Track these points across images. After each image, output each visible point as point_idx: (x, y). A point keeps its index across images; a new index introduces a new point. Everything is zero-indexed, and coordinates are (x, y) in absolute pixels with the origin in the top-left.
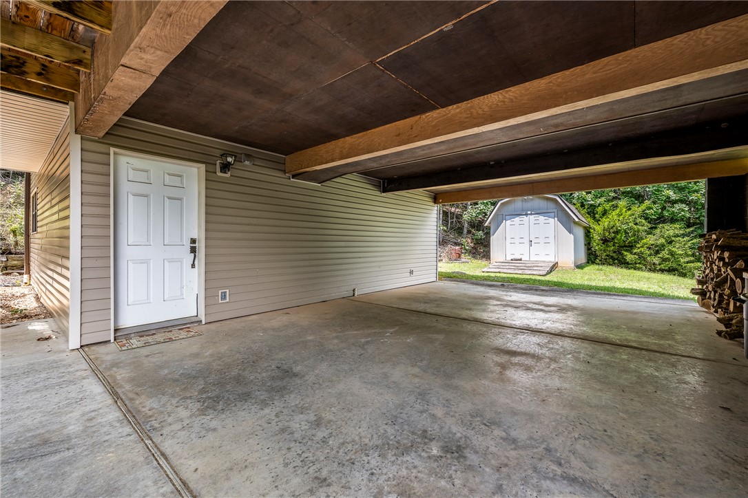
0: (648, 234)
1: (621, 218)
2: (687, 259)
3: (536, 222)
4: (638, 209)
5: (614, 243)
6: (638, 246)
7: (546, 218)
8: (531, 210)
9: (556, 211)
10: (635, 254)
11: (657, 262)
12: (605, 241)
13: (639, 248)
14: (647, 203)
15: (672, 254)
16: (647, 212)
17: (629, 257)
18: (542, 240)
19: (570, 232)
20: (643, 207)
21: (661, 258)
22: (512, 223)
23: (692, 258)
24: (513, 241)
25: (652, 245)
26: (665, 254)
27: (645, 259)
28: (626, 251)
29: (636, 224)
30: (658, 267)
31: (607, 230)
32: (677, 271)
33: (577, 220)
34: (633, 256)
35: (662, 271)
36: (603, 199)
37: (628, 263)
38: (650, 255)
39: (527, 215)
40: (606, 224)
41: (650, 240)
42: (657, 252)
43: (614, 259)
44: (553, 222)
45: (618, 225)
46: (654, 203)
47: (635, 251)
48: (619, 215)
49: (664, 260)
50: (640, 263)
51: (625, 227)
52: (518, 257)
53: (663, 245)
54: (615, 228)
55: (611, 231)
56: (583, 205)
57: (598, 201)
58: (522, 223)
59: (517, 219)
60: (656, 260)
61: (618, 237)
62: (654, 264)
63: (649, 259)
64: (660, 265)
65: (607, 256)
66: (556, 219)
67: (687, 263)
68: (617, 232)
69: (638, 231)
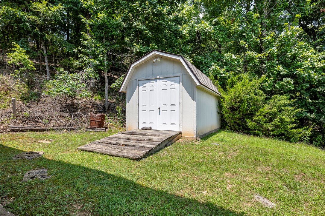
0: (264, 104)
1: (244, 88)
2: (291, 126)
3: (164, 87)
4: (257, 81)
5: (240, 111)
6: (257, 114)
7: (173, 83)
8: (160, 75)
9: (180, 75)
10: (255, 121)
11: (271, 129)
12: (232, 109)
13: (257, 116)
14: (264, 76)
15: (282, 121)
16: (264, 84)
17: (251, 124)
18: (168, 108)
19: (193, 98)
20: (261, 80)
21: (274, 125)
22: (144, 89)
23: (295, 125)
24: (144, 108)
25: (267, 113)
26: (276, 121)
27: (262, 126)
28: (248, 118)
29: (256, 95)
30: (272, 133)
31: (234, 99)
32: (284, 135)
33: (198, 84)
34: (253, 123)
35: (274, 136)
36: (232, 72)
37: (249, 129)
38: (265, 122)
39: (156, 79)
40: (233, 93)
41: (266, 109)
42: (271, 120)
43: (239, 126)
44: (178, 86)
45: (242, 94)
46: (269, 76)
47: (255, 118)
48: (243, 86)
49: (276, 126)
50: (258, 130)
51: (247, 97)
52: (148, 125)
53: (275, 114)
54: (239, 98)
55: (237, 100)
56: (216, 77)
57: (228, 74)
58: (152, 88)
59: (148, 84)
60: (270, 127)
61: (242, 105)
62: (268, 130)
63: (265, 126)
64: (272, 131)
65: (234, 122)
66: (181, 83)
67: (292, 128)
68: (241, 102)
69: (257, 101)
